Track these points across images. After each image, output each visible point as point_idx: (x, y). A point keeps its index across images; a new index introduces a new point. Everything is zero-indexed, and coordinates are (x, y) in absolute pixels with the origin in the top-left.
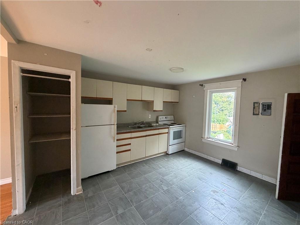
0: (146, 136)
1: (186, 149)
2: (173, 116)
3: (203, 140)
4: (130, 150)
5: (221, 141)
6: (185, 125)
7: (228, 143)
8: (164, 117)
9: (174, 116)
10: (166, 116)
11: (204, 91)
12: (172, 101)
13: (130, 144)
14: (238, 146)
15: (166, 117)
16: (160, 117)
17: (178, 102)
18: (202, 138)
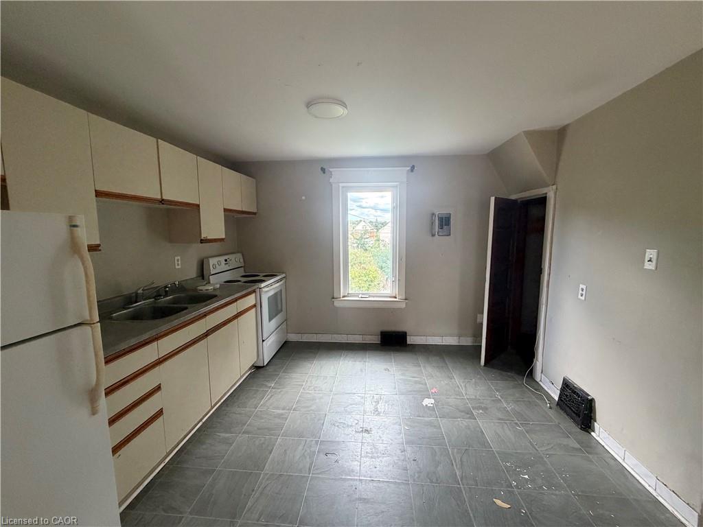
0: (206, 335)
1: (293, 337)
2: (239, 256)
3: (337, 304)
4: (160, 413)
5: (374, 297)
6: (284, 275)
7: (387, 297)
8: (222, 259)
9: (243, 255)
10: (226, 257)
11: (331, 185)
12: (244, 210)
13: (158, 388)
14: (406, 299)
15: (226, 260)
16: (212, 261)
17: (255, 214)
18: (333, 298)
